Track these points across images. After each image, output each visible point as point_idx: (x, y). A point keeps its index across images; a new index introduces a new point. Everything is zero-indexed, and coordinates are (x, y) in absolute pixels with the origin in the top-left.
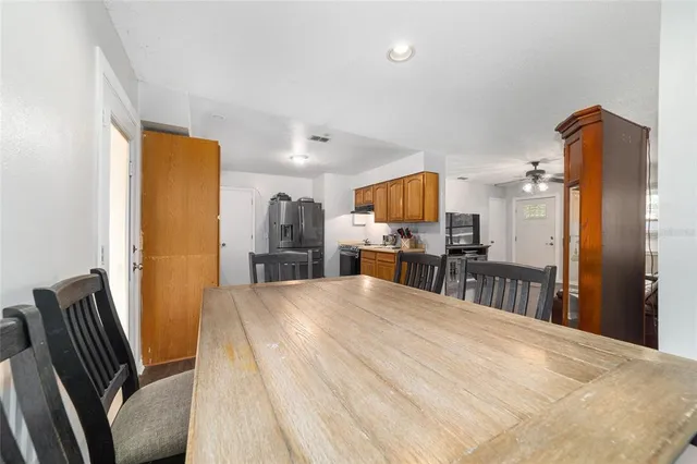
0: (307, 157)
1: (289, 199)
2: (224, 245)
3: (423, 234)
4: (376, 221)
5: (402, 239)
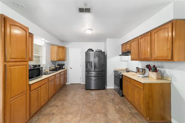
0: (91, 30)
1: (93, 51)
2: (71, 68)
3: (169, 70)
4: (131, 60)
5: (150, 72)
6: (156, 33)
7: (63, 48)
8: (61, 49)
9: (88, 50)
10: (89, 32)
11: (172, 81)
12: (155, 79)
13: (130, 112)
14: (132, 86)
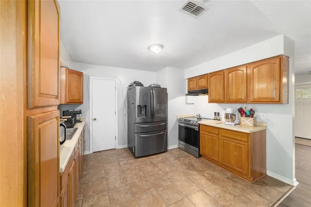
1: (142, 86)
2: (95, 119)
3: (264, 114)
4: (210, 102)
5: (242, 118)
6: (257, 68)
7: (80, 74)
8: (75, 76)
9: (135, 83)
10: (156, 51)
11: (268, 127)
12: (250, 126)
13: (226, 177)
14: (224, 140)
